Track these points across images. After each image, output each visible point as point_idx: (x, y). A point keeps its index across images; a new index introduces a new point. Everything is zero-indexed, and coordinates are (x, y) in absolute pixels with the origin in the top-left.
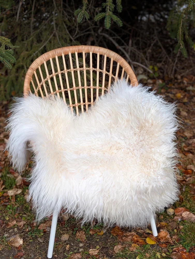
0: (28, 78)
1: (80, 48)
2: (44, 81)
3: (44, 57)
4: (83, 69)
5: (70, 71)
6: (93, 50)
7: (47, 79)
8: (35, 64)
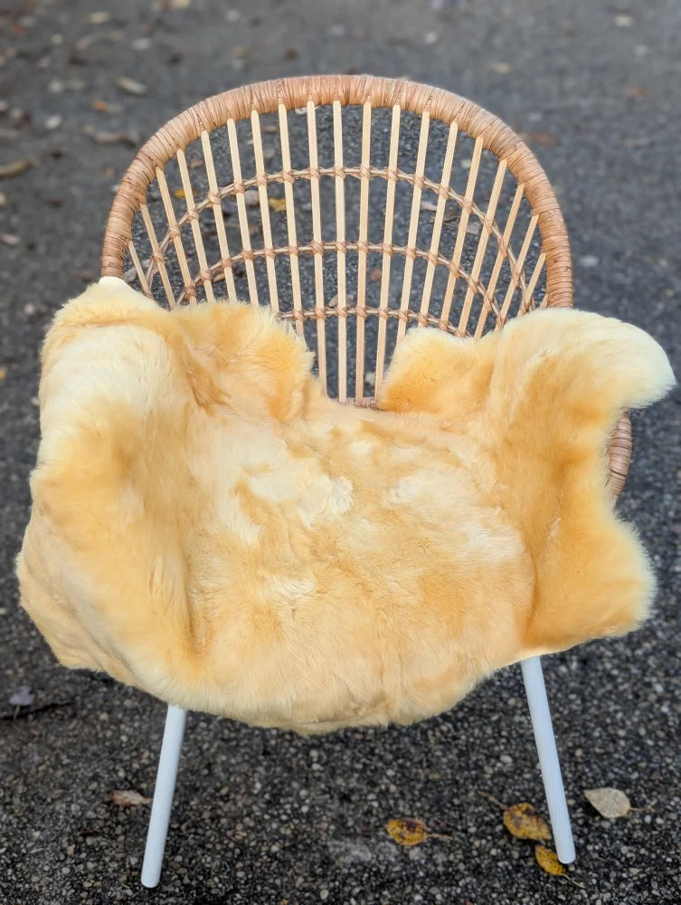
0: (130, 194)
1: (353, 88)
2: (197, 210)
3: (202, 114)
4: (357, 171)
5: (307, 177)
6: (403, 99)
7: (210, 202)
8: (163, 141)
